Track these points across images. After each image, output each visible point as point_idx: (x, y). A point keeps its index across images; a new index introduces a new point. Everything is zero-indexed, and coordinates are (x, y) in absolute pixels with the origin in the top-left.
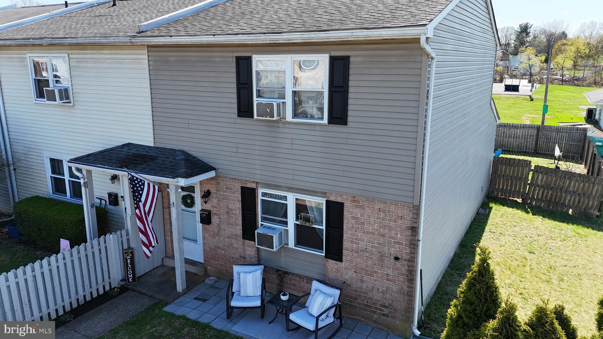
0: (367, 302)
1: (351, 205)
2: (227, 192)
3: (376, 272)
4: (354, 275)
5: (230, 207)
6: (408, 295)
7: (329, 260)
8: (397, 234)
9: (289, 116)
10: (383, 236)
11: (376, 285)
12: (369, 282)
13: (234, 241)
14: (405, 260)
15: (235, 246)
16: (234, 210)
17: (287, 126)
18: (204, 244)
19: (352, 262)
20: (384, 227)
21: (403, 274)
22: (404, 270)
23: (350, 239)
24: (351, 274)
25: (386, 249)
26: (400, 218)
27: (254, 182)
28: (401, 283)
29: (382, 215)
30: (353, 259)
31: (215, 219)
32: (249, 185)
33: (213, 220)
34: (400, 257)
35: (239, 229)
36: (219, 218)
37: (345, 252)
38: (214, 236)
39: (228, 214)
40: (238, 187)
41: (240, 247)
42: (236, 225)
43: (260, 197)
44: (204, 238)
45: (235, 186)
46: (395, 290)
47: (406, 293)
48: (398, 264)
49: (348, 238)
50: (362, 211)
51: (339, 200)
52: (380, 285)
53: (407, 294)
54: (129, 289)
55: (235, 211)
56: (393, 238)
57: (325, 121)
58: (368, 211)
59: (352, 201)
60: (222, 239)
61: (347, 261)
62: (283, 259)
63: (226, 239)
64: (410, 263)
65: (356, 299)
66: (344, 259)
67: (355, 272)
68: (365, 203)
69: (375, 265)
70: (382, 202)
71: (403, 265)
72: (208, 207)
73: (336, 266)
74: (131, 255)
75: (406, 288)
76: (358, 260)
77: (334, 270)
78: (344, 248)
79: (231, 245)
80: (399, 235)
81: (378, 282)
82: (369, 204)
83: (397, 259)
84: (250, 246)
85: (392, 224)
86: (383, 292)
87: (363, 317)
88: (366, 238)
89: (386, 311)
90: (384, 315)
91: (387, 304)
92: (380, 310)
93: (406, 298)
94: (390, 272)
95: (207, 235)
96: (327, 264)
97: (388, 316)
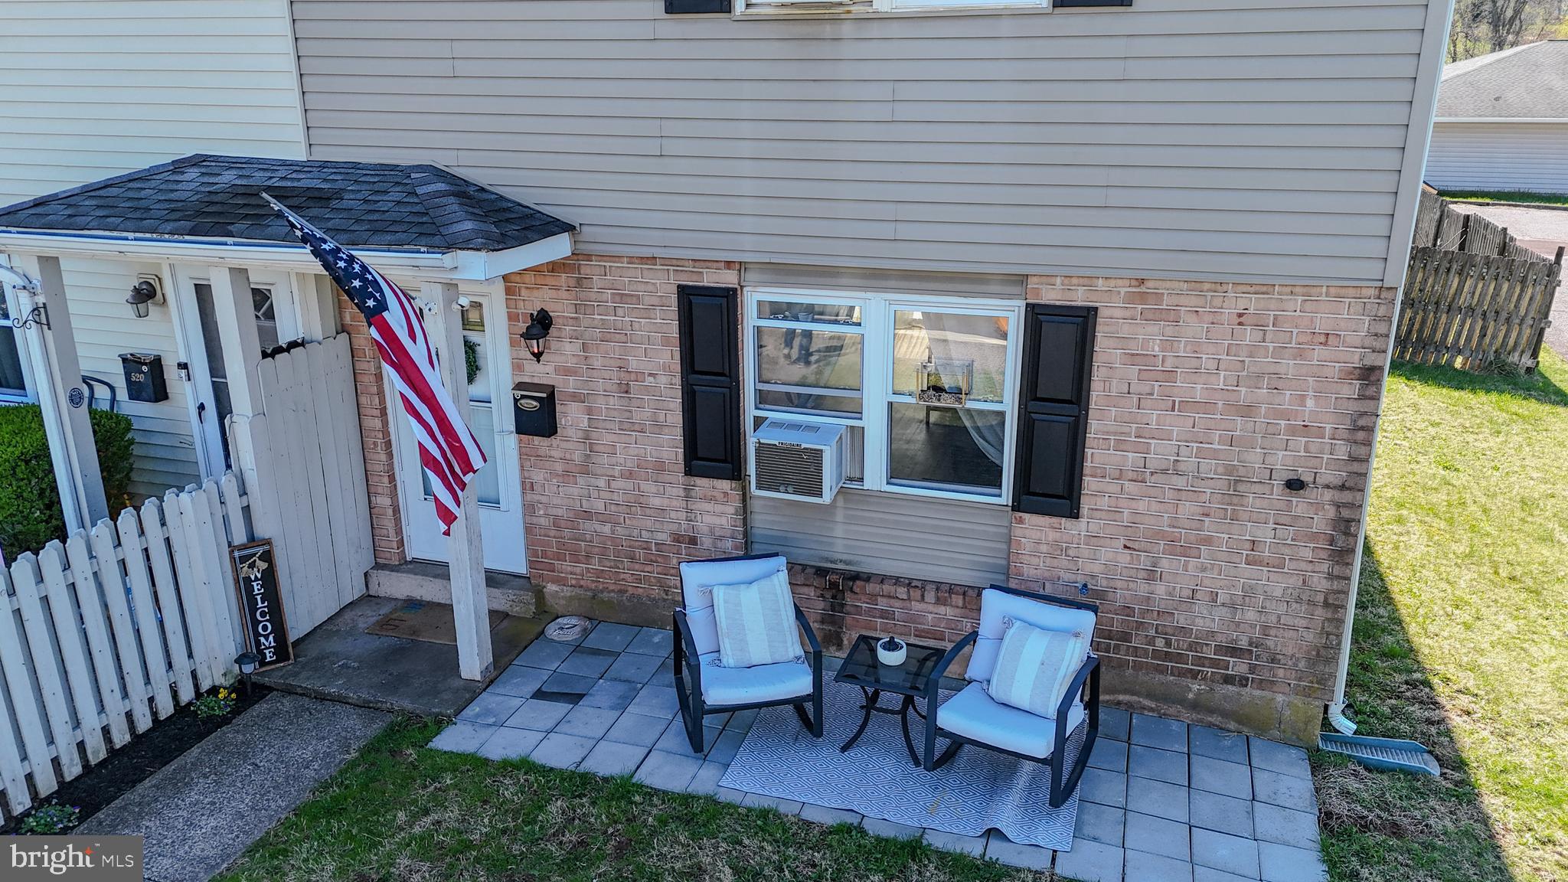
0: (1168, 643)
1: (1128, 314)
2: (620, 312)
3: (1208, 541)
4: (1125, 557)
5: (633, 365)
6: (1326, 604)
7: (1026, 516)
8: (1303, 398)
10: (1247, 410)
11: (1207, 582)
12: (1179, 576)
13: (649, 487)
14: (1328, 487)
15: (656, 502)
16: (650, 375)
17: (876, 29)
18: (529, 509)
19: (1117, 516)
20: (1255, 379)
21: (1314, 537)
22: (1321, 523)
23: (1115, 434)
24: (1110, 556)
25: (1254, 457)
26: (1322, 339)
27: (729, 264)
28: (1303, 566)
29: (1249, 335)
30: (1123, 503)
31: (570, 416)
32: (711, 279)
33: (561, 421)
34: (1307, 478)
35: (670, 445)
36: (589, 411)
37: (1090, 484)
38: (567, 475)
39: (627, 392)
40: (664, 288)
41: (675, 503)
42: (659, 427)
43: (750, 319)
44: (527, 486)
45: (650, 288)
46: (1278, 593)
47: (1320, 598)
48: (1299, 504)
49: (1108, 433)
50: (1169, 331)
51: (1079, 298)
52: (1222, 583)
53: (1326, 599)
54: (270, 689)
55: (651, 379)
56: (1285, 415)
58: (1193, 328)
59: (1131, 298)
60: (601, 483)
61: (1097, 514)
62: (839, 531)
63: (619, 482)
64: (1346, 497)
65: (1125, 637)
66: (1084, 506)
67: (1126, 547)
68: (1183, 300)
69: (1207, 515)
70: (1252, 289)
71: (1318, 506)
72: (541, 373)
73: (1052, 535)
74: (263, 565)
75: (1320, 583)
76: (1141, 506)
77: (1044, 548)
78: (1086, 471)
79: (639, 503)
80: (1310, 403)
81: (1216, 571)
82: (1200, 301)
83: (1295, 485)
84: (713, 499)
85: (1288, 366)
86: (1231, 606)
87: (1150, 696)
88: (1178, 426)
89: (1238, 667)
90: (1228, 680)
91: (1243, 643)
92: (1215, 663)
93: (1320, 613)
94: (1265, 534)
95: (538, 476)
96: (1018, 531)
97: (1243, 682)
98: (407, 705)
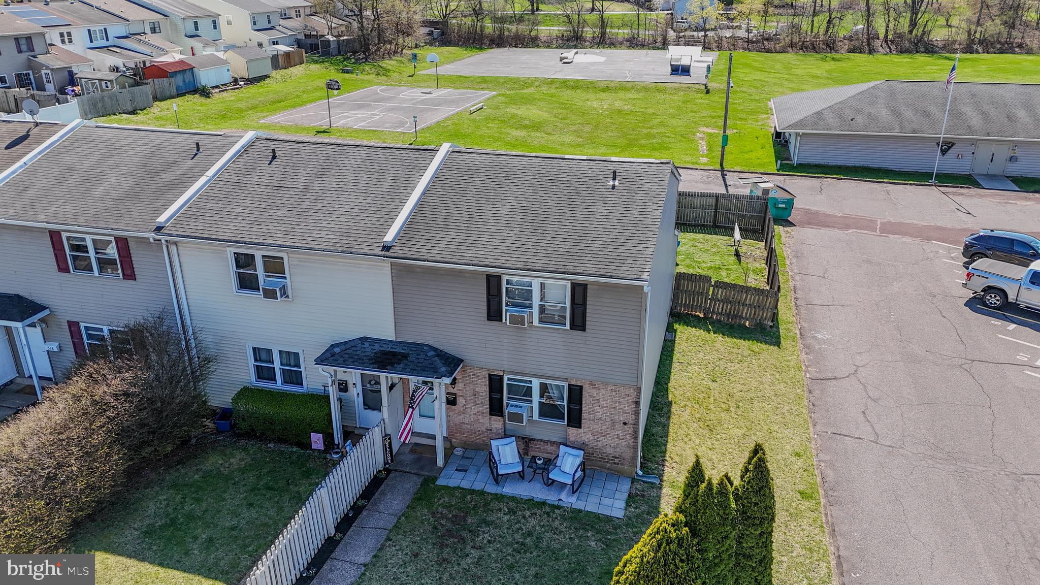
0: (602, 455)
1: (589, 387)
2: (474, 378)
3: (608, 434)
4: (592, 437)
5: (477, 390)
7: (570, 427)
9: (536, 322)
10: (614, 408)
11: (609, 443)
12: (603, 441)
13: (480, 417)
14: (631, 424)
15: (482, 421)
17: (534, 329)
18: (448, 421)
19: (590, 428)
20: (616, 402)
21: (629, 434)
22: (630, 431)
23: (588, 411)
24: (589, 437)
25: (616, 417)
26: (627, 395)
27: (501, 370)
28: (628, 440)
29: (614, 394)
30: (590, 426)
31: (461, 401)
32: (497, 373)
33: (458, 401)
34: (627, 422)
35: (486, 408)
36: (465, 400)
37: (583, 421)
38: (459, 414)
39: (475, 396)
40: (486, 374)
41: (487, 421)
42: (483, 404)
43: (506, 382)
44: (448, 416)
45: (482, 374)
46: (623, 445)
48: (626, 427)
49: (586, 411)
50: (598, 392)
51: (579, 384)
52: (612, 443)
53: (633, 447)
54: (390, 471)
55: (481, 393)
56: (622, 409)
57: (568, 327)
58: (602, 391)
59: (589, 385)
60: (468, 416)
61: (585, 428)
62: (527, 429)
63: (472, 416)
64: (635, 426)
66: (582, 426)
67: (592, 435)
68: (600, 386)
69: (608, 429)
70: (613, 385)
71: (630, 428)
72: (453, 390)
73: (576, 432)
74: (389, 441)
76: (594, 426)
77: (574, 435)
78: (583, 419)
79: (478, 420)
81: (611, 440)
82: (603, 387)
83: (625, 424)
84: (496, 421)
85: (621, 400)
86: (614, 448)
87: (598, 467)
88: (601, 410)
89: (617, 461)
90: (615, 463)
91: (617, 456)
92: (612, 460)
93: (632, 450)
94: (620, 433)
95: (451, 414)
96: (568, 430)
97: (618, 464)
98: (427, 473)
